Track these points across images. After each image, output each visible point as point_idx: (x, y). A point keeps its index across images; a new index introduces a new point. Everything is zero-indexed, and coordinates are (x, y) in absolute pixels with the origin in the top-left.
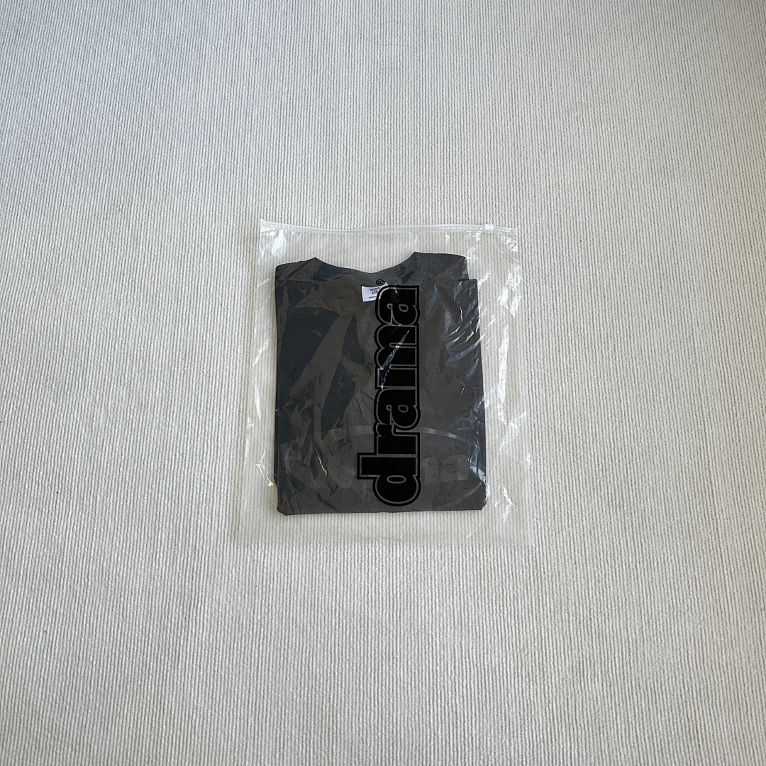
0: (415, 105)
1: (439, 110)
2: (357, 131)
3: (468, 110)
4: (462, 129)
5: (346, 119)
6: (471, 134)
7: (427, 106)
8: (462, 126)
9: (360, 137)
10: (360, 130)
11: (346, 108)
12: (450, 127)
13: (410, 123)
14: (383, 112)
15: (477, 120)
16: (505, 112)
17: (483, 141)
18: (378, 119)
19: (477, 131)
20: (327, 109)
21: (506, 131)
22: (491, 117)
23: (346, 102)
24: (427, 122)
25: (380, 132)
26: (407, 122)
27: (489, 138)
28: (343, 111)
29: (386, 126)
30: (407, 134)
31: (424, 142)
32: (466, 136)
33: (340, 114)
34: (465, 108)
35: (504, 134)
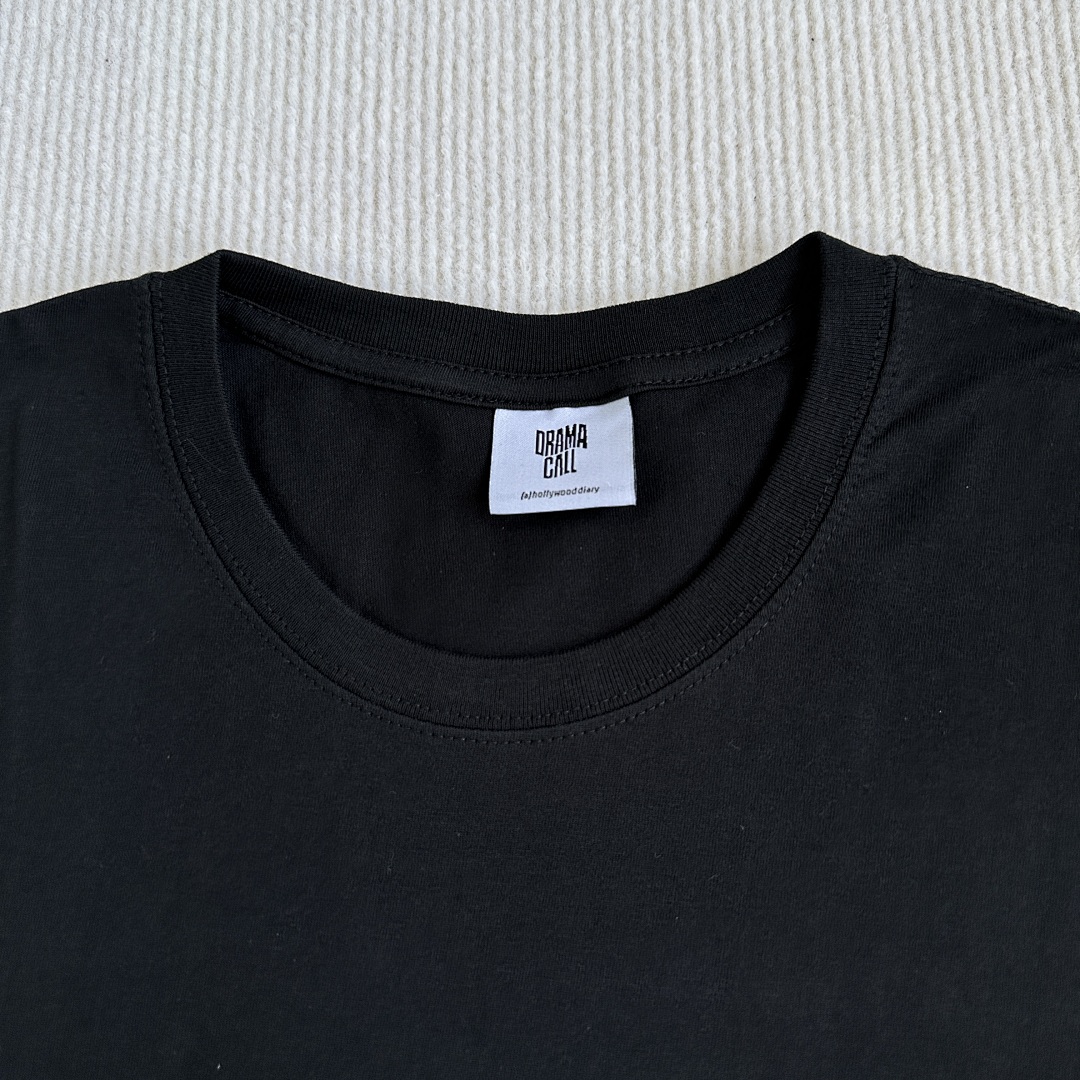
0: (539, 23)
1: (664, 50)
2: (230, 173)
3: (820, 48)
4: (793, 154)
5: (172, 112)
6: (845, 182)
7: (602, 30)
8: (793, 140)
9: (245, 207)
10: (244, 168)
11: (175, 52)
12: (729, 139)
13: (509, 126)
14: (371, 62)
15: (872, 104)
16: (1022, 54)
17: (911, 225)
18: (339, 104)
19: (876, 168)
20: (81, 57)
21: (1034, 162)
22: (949, 89)
23: (178, 20)
24: (603, 116)
25: (353, 177)
26: (494, 116)
27: (943, 209)
28: (159, 63)
29: (384, 142)
30: (494, 189)
31: (588, 232)
32: (815, 195)
33: (142, 85)
34: (804, 39)
35: (1022, 185)
